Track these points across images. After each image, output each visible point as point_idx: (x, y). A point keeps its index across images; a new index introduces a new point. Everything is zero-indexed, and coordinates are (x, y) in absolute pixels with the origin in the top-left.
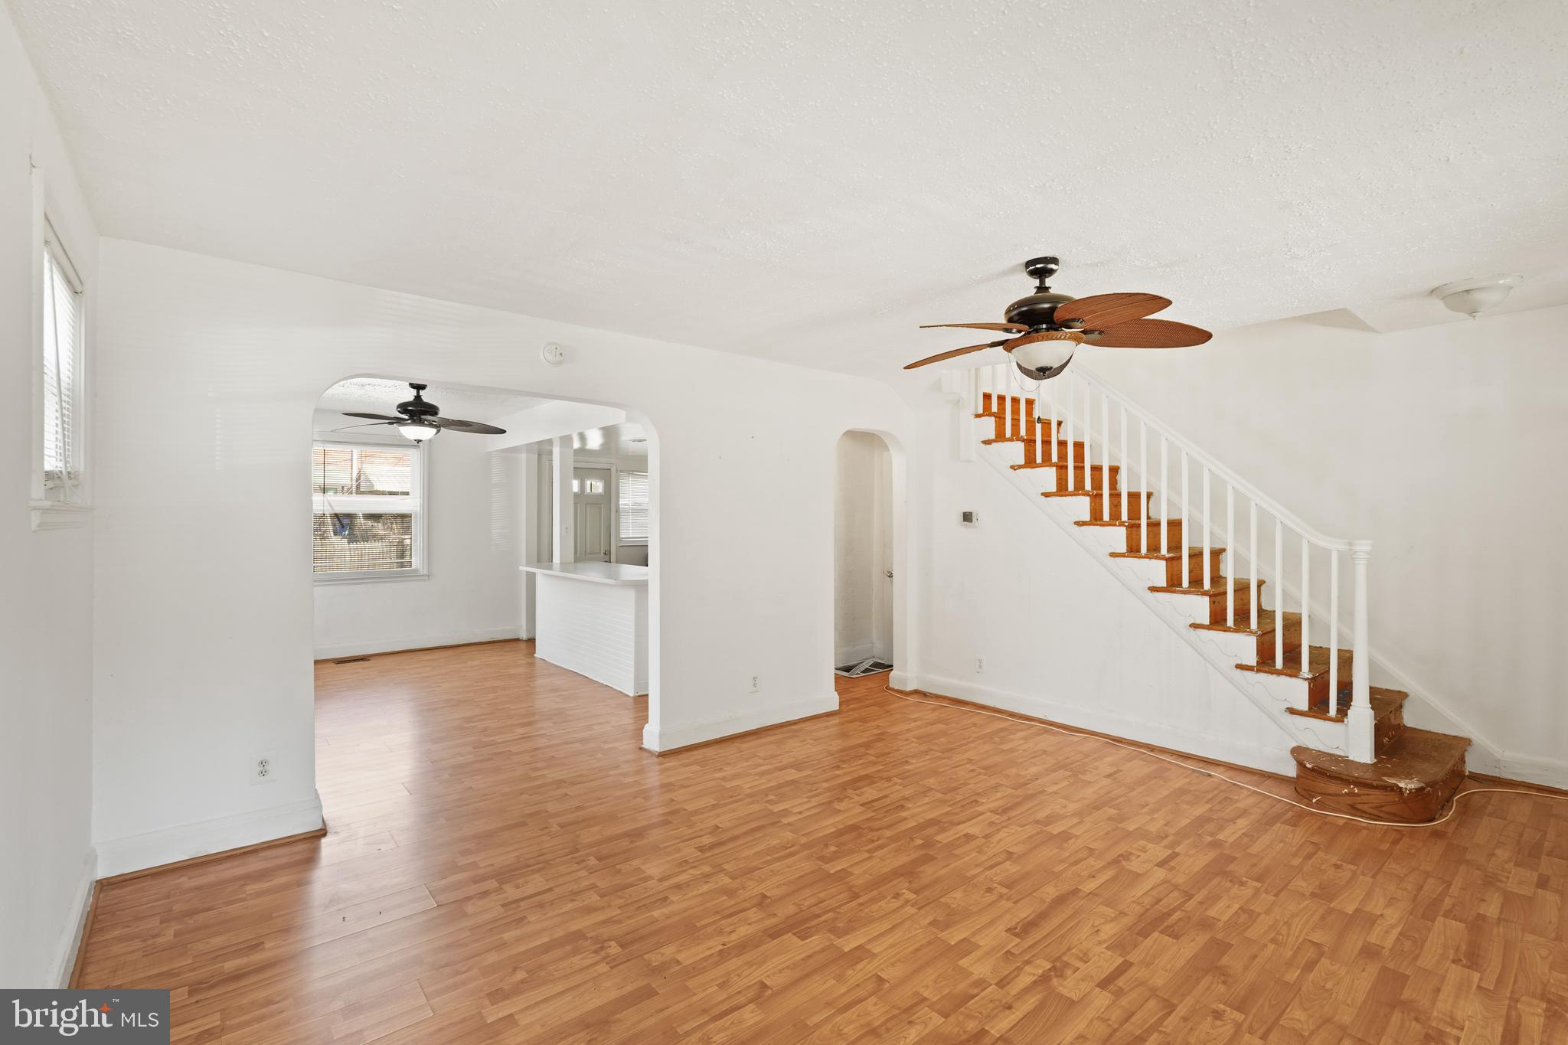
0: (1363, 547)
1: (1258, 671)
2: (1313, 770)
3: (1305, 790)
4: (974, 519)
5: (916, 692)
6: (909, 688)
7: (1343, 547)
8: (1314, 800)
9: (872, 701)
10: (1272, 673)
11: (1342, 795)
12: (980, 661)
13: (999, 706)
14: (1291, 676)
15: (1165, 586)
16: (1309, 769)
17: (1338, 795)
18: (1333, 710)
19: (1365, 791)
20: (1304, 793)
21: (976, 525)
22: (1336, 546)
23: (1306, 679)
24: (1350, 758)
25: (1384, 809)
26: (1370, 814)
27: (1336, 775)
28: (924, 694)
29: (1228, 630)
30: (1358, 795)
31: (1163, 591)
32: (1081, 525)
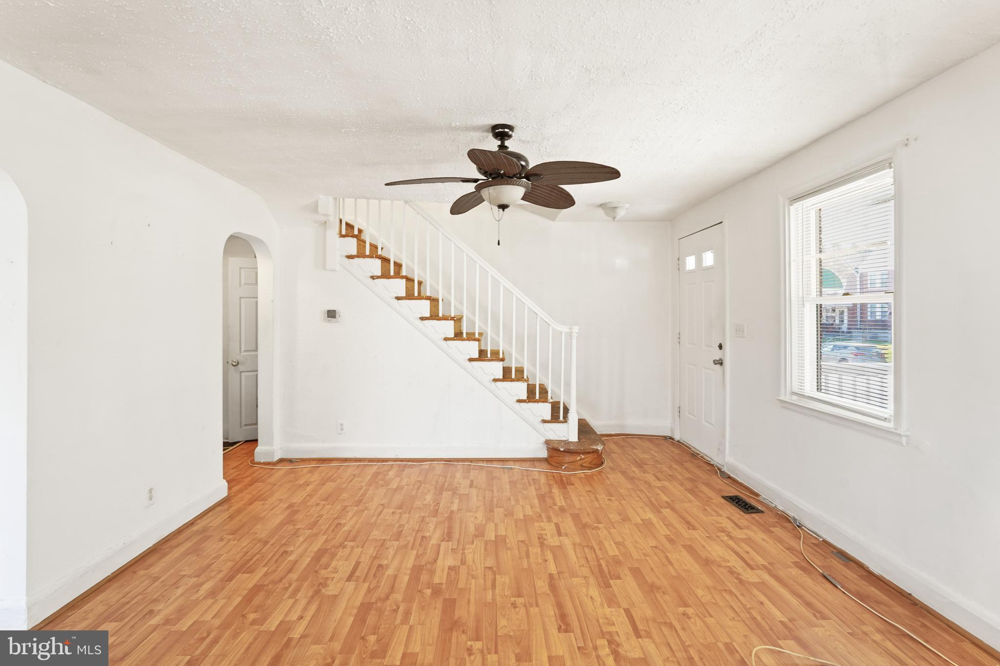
0: (576, 329)
1: (529, 402)
2: (564, 451)
3: (557, 463)
4: (337, 316)
5: (281, 461)
6: (276, 459)
7: (567, 330)
8: (563, 468)
9: (249, 479)
10: (535, 402)
11: (577, 461)
12: (342, 425)
13: (358, 456)
14: (543, 402)
15: (478, 357)
16: (562, 451)
17: (575, 462)
18: (561, 418)
19: (586, 456)
20: (557, 465)
21: (339, 320)
22: (564, 329)
23: (550, 403)
24: (570, 440)
25: (592, 463)
26: (588, 467)
27: (575, 451)
28: (290, 461)
29: (513, 380)
30: (583, 459)
31: (477, 361)
32: (425, 320)
